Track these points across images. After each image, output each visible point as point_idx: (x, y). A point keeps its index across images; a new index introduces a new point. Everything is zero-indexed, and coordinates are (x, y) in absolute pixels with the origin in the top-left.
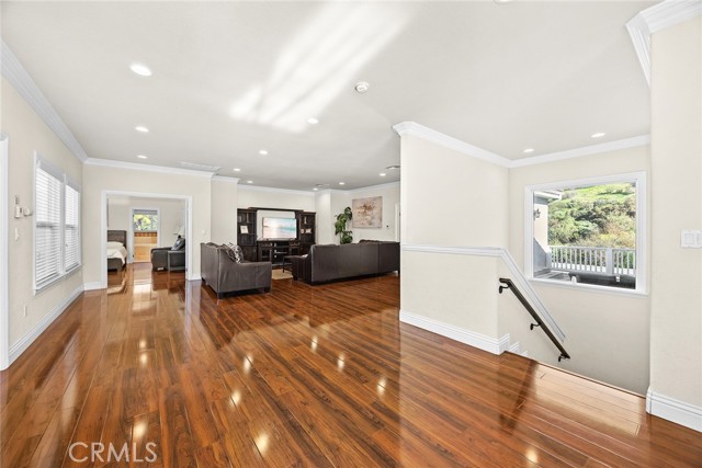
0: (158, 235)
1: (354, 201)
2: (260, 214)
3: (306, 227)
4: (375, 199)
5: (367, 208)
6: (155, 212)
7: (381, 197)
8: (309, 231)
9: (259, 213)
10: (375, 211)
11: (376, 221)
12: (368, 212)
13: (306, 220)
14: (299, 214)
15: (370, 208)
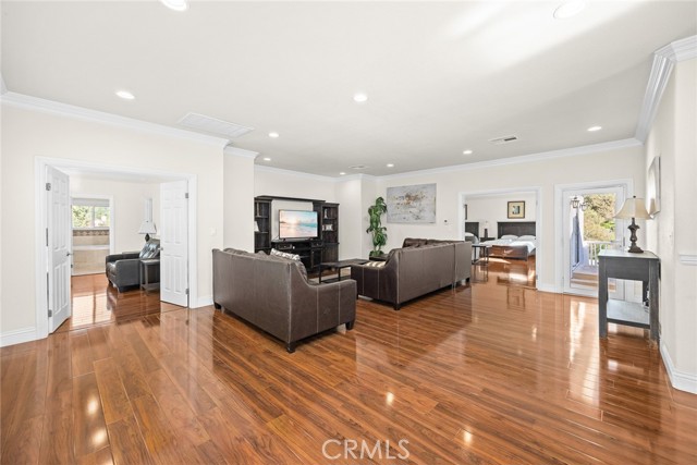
0: (111, 233)
1: (389, 189)
2: (275, 205)
3: (326, 222)
4: (424, 187)
5: (411, 198)
6: (105, 203)
7: (435, 185)
8: (329, 227)
9: (274, 203)
10: (424, 202)
11: (427, 215)
12: (413, 203)
13: (327, 212)
14: (319, 206)
15: (416, 199)
